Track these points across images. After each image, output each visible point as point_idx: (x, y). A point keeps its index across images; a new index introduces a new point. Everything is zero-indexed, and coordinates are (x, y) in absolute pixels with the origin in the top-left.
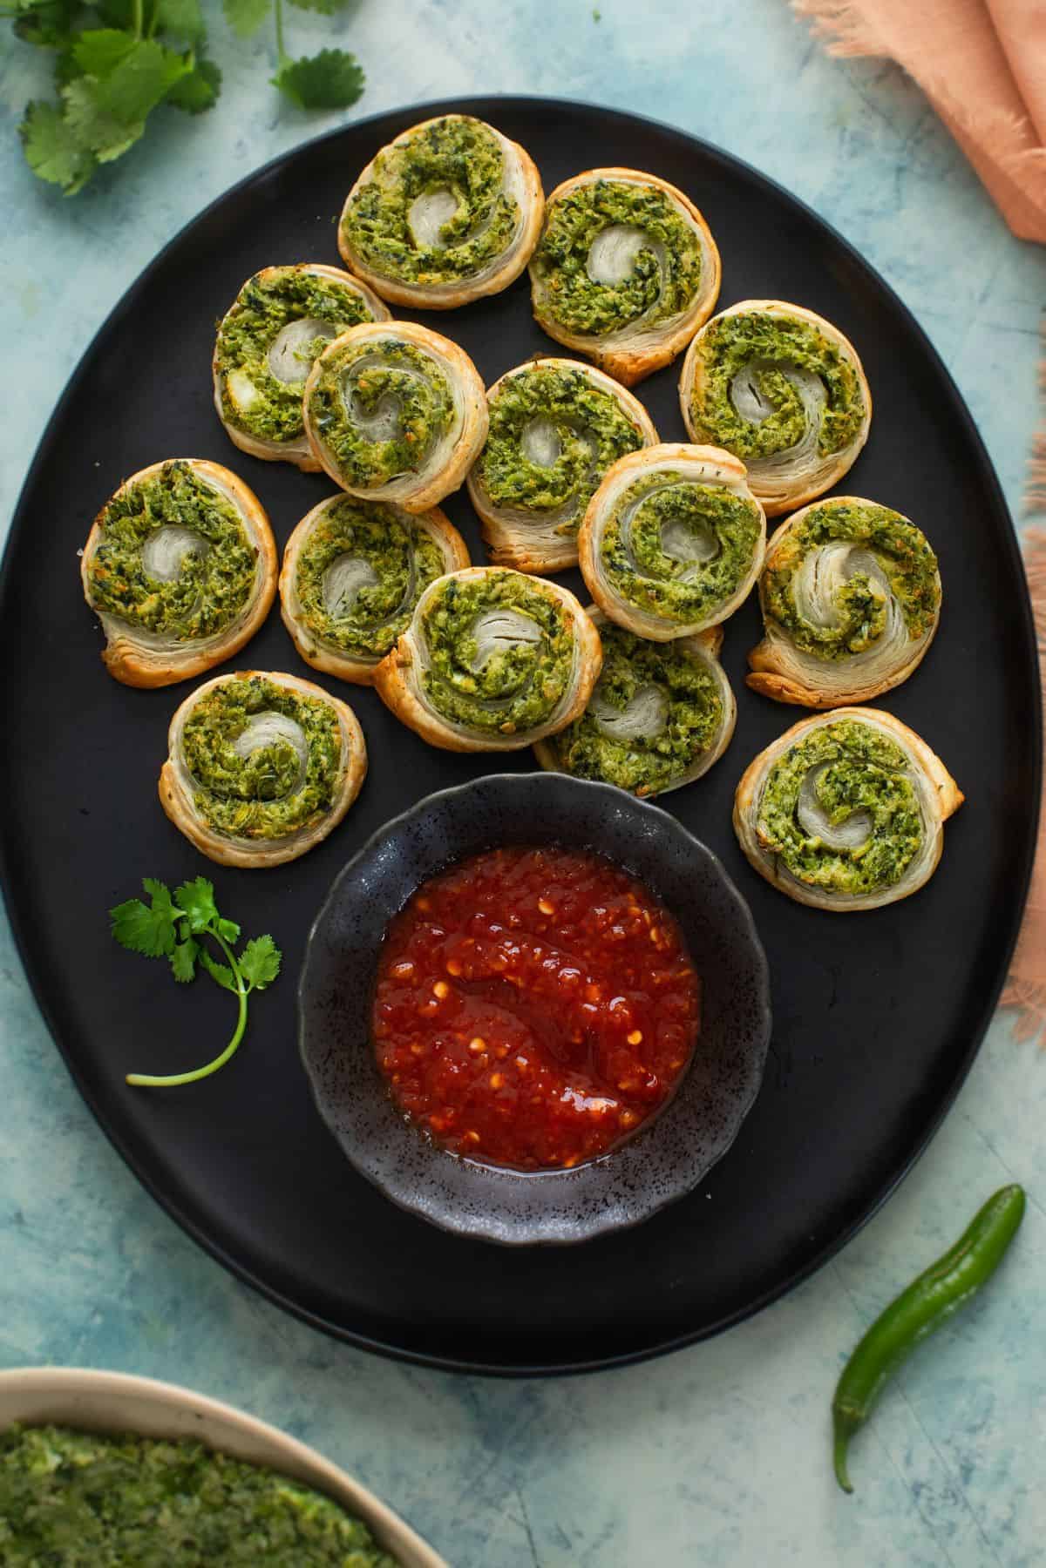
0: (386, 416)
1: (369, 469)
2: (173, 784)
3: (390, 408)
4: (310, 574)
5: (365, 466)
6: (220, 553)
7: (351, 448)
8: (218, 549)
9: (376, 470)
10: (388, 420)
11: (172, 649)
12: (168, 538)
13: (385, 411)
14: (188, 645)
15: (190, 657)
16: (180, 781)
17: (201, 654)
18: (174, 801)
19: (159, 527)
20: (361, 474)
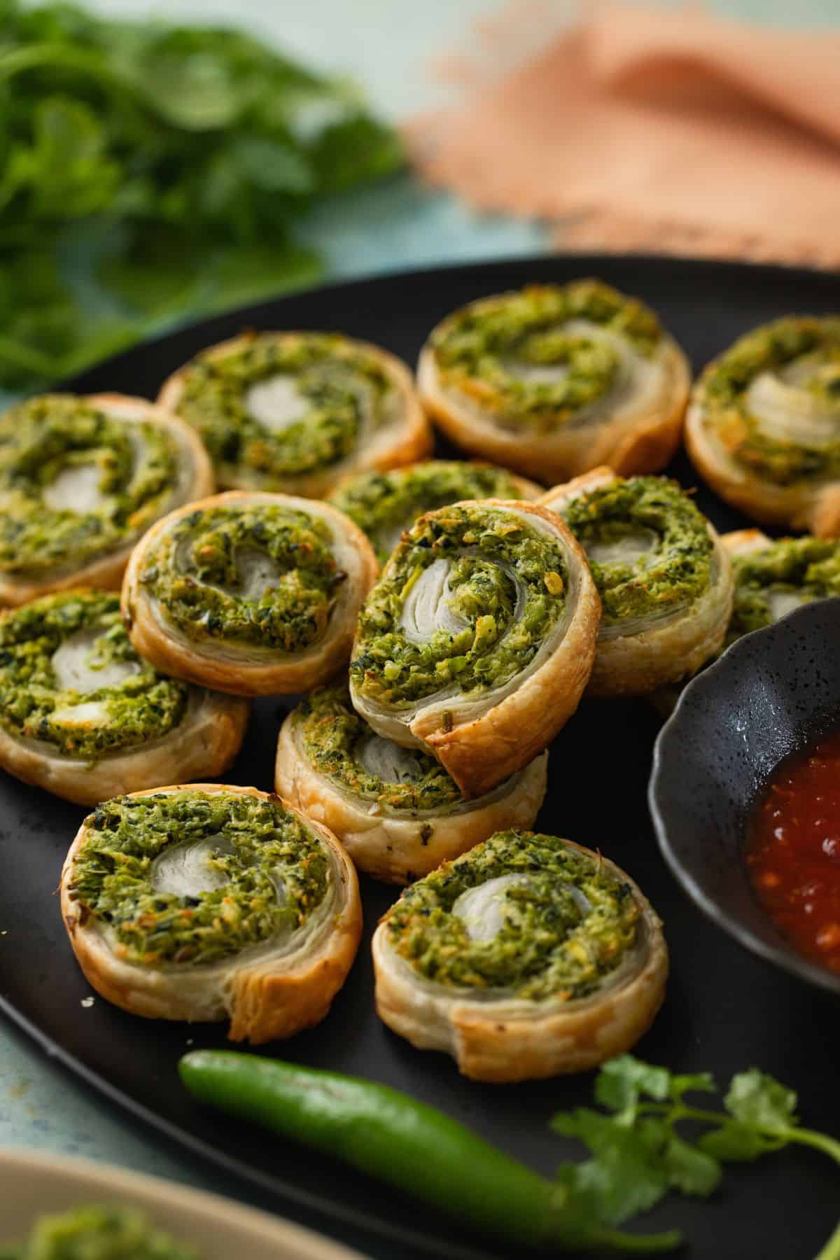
0: (257, 574)
1: (300, 605)
2: (487, 1016)
3: (251, 564)
4: (344, 763)
5: (295, 605)
6: (241, 825)
7: (261, 607)
8: (234, 823)
9: (308, 602)
10: (264, 576)
11: (301, 944)
12: (171, 866)
13: (251, 571)
14: (313, 925)
15: (327, 937)
16: (488, 1007)
17: (334, 925)
18: (512, 1027)
19: (149, 865)
20: (299, 619)
